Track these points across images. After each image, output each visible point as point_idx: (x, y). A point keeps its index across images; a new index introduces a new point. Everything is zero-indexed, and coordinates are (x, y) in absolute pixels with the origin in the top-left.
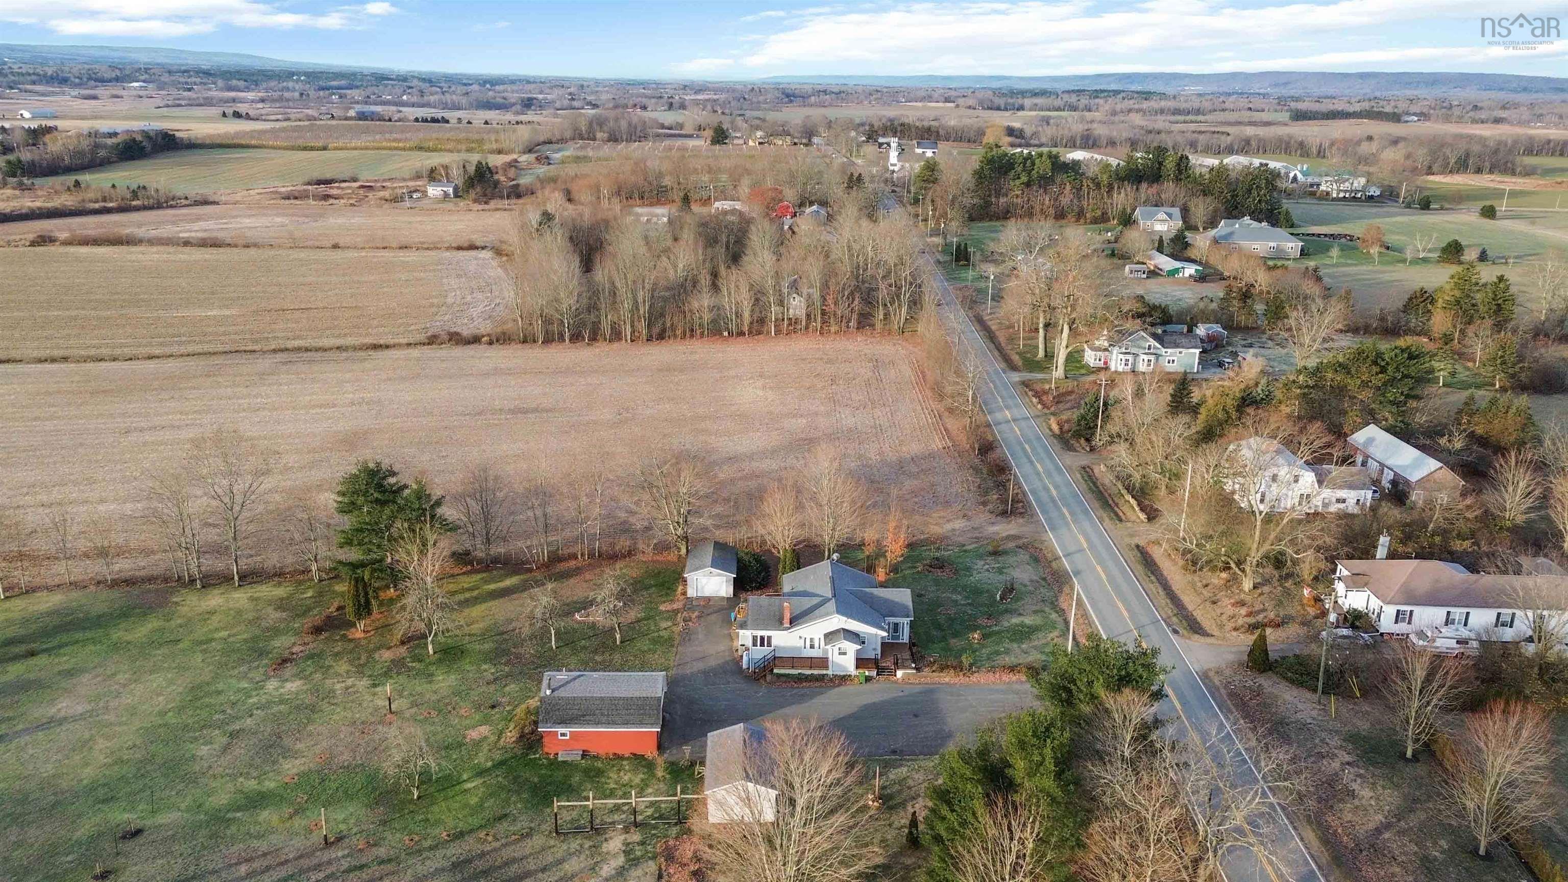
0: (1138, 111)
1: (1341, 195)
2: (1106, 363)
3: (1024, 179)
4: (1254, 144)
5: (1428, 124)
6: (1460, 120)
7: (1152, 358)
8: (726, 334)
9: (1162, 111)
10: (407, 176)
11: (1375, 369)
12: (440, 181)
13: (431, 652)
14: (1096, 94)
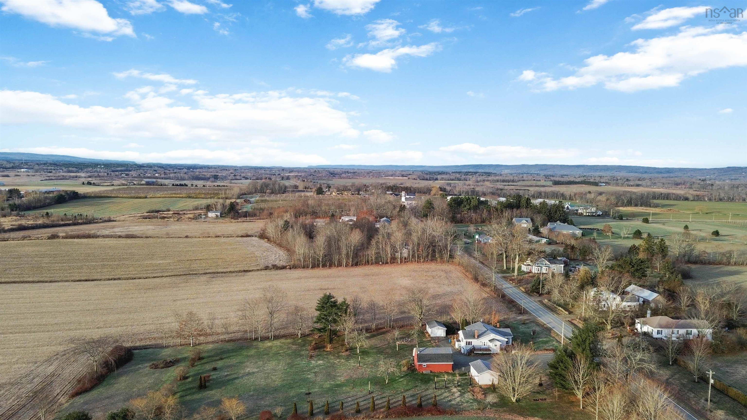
0: (488, 181)
1: (587, 214)
2: (530, 270)
3: (468, 207)
4: (543, 194)
5: (609, 187)
6: (622, 185)
7: (547, 268)
8: (381, 263)
9: (498, 181)
10: (191, 209)
11: (631, 266)
12: (212, 210)
13: (358, 352)
14: (467, 173)
